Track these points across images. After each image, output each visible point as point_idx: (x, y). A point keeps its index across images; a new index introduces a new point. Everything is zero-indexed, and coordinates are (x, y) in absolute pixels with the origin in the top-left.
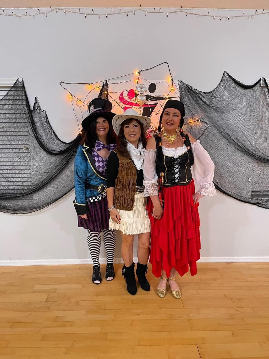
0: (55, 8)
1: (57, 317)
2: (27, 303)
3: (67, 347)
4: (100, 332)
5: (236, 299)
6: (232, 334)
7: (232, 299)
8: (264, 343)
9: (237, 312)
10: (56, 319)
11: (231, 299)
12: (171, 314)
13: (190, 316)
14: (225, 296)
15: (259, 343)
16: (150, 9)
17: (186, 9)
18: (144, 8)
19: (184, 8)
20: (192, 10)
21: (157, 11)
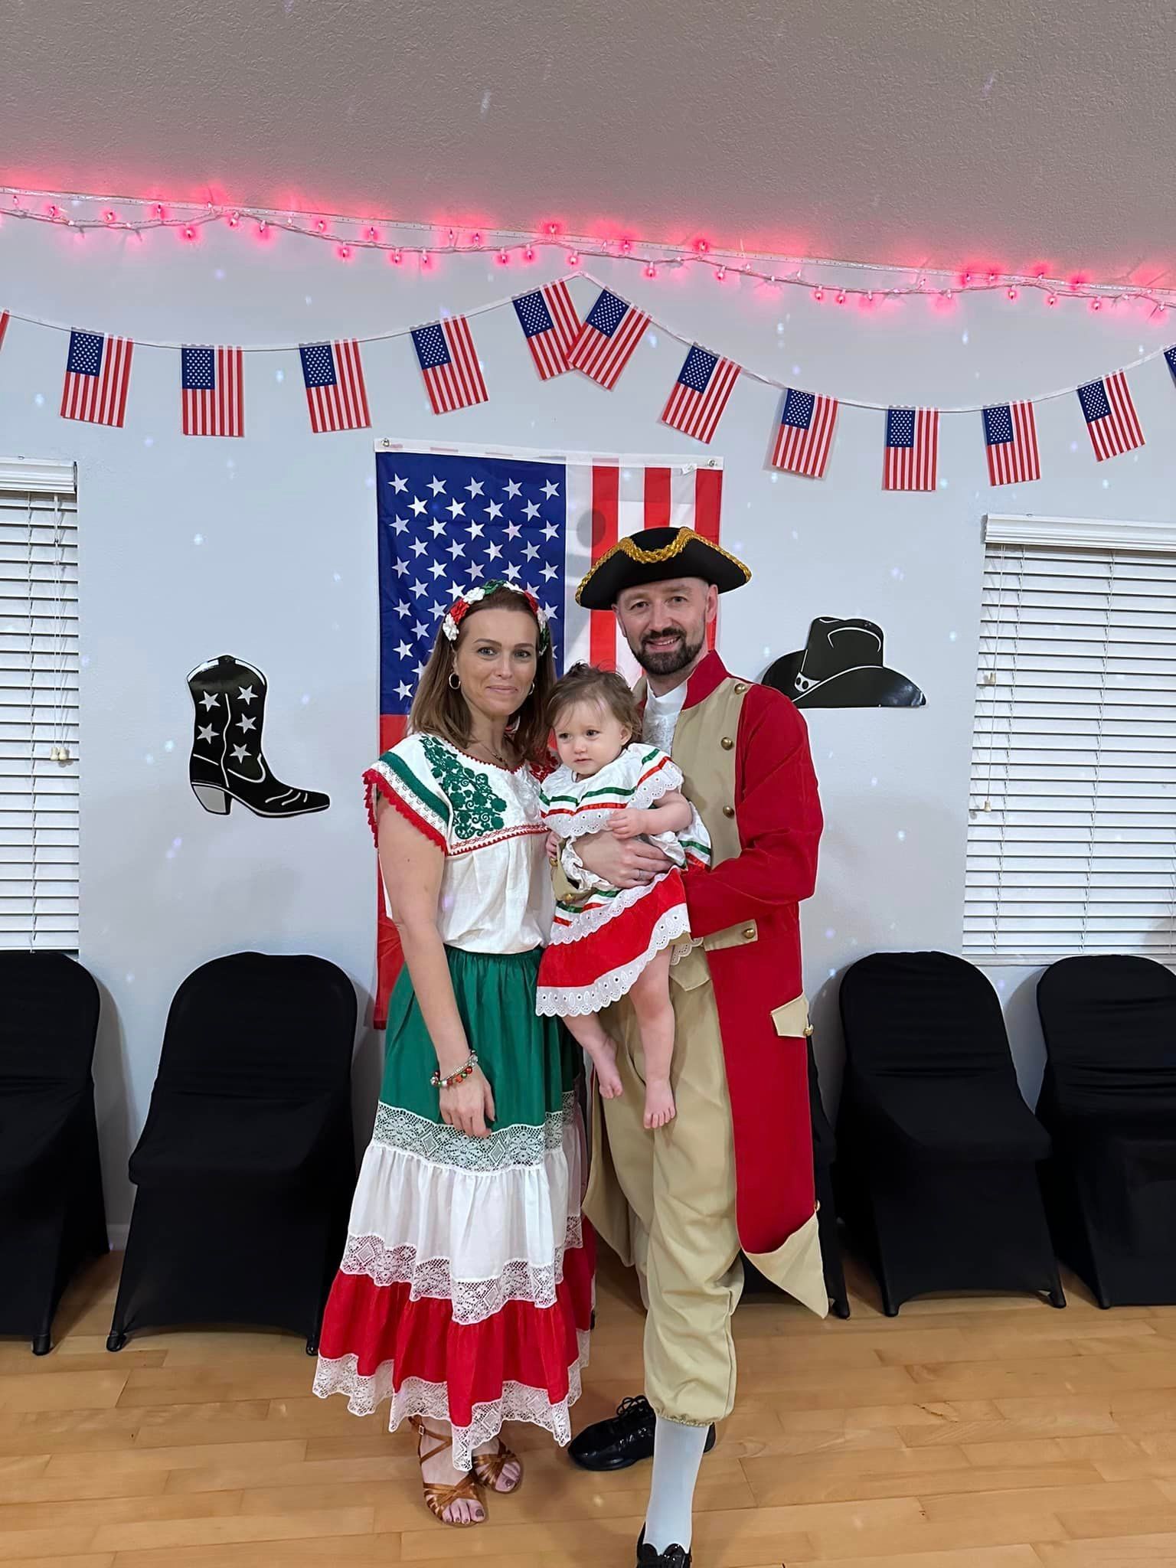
0: (226, 209)
1: (168, 1472)
4: (369, 1532)
6: (923, 1512)
7: (908, 1368)
8: (1054, 1544)
9: (935, 1421)
11: (905, 1366)
14: (879, 1356)
15: (1034, 1545)
16: (589, 244)
17: (720, 252)
18: (566, 239)
19: (713, 251)
20: (740, 258)
21: (614, 250)
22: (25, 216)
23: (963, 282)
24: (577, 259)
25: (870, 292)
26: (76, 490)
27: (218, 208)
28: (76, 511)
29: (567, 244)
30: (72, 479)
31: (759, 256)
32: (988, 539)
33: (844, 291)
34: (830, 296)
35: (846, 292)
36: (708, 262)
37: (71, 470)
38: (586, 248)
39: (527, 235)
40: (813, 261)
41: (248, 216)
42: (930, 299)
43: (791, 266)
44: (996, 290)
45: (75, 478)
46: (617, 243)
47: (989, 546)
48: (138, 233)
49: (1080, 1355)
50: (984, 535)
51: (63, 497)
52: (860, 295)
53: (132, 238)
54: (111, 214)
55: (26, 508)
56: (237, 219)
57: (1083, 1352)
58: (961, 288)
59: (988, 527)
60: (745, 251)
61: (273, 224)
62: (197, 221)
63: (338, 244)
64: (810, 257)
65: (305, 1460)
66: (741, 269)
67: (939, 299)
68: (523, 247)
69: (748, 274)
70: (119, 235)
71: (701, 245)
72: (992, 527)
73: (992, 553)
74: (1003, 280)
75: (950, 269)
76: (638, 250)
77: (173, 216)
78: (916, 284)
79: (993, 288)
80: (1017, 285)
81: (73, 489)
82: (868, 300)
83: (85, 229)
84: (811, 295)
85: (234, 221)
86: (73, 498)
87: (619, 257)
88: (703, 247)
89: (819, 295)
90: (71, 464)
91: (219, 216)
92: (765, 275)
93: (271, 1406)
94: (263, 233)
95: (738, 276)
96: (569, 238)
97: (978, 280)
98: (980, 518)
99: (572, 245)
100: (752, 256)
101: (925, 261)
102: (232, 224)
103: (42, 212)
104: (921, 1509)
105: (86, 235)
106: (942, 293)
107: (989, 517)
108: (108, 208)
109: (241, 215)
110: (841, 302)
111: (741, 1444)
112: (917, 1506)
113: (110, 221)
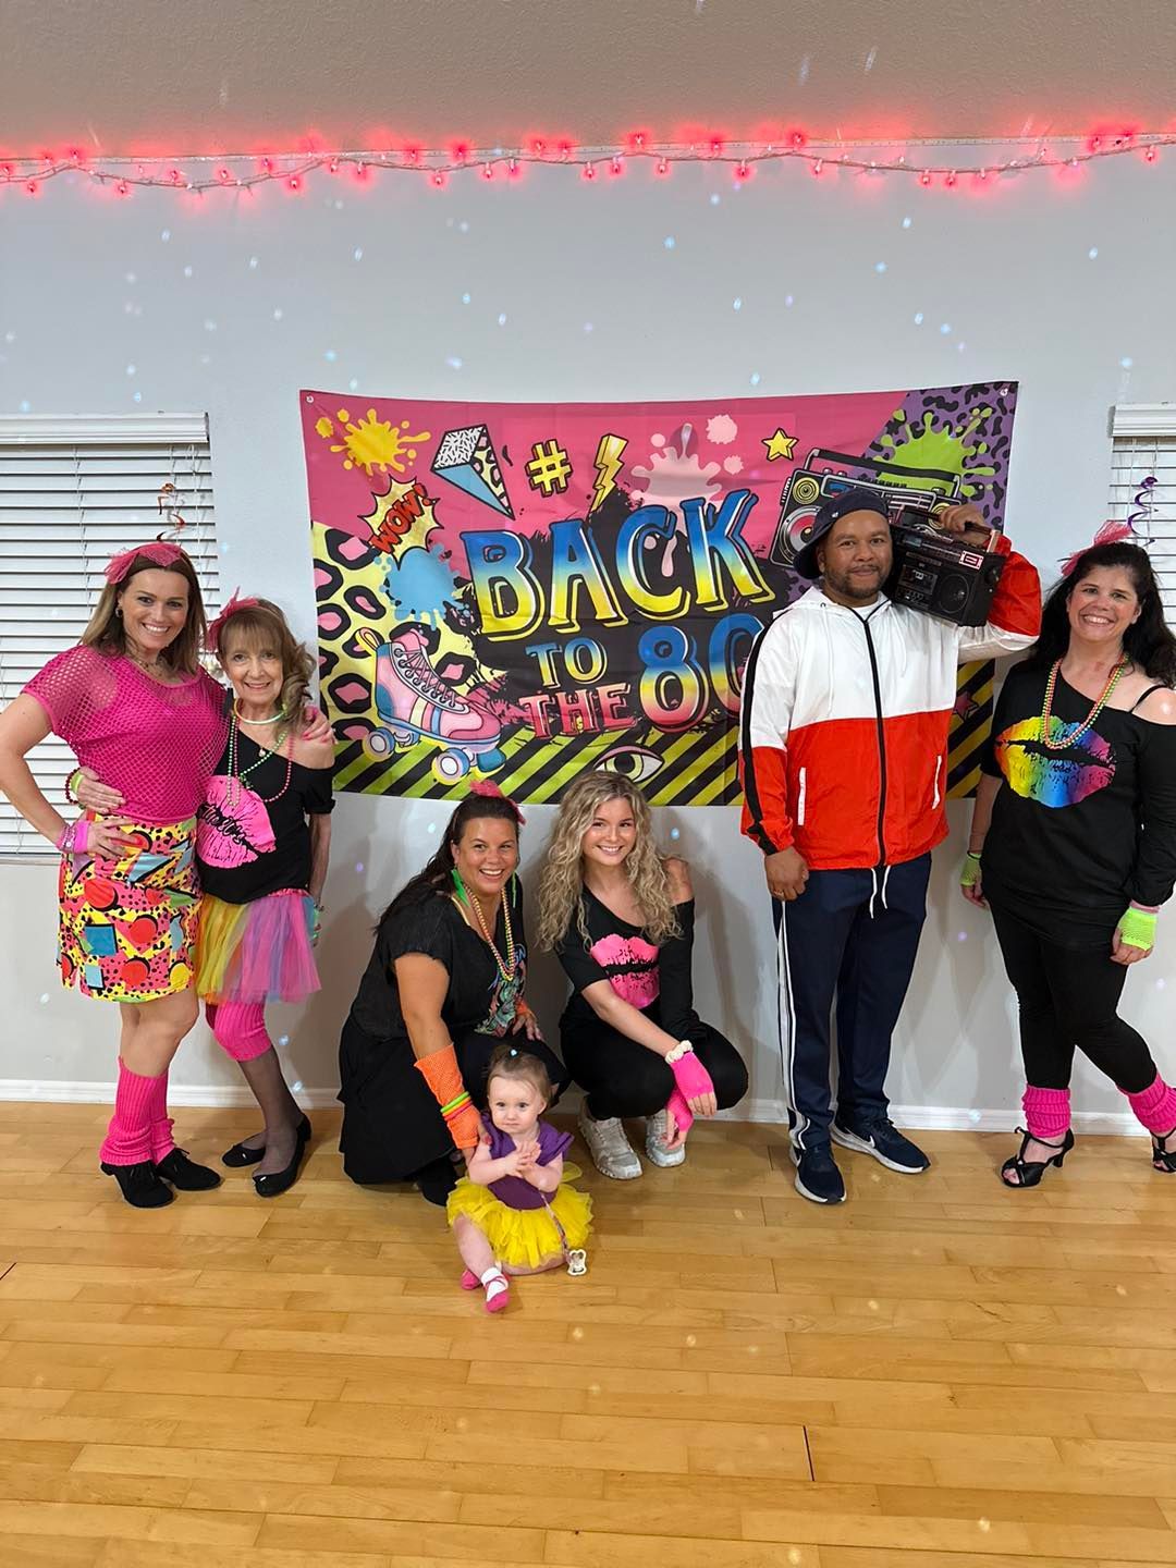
0: (326, 155)
1: (293, 1292)
2: (192, 1240)
3: (317, 1401)
4: (445, 1356)
5: (991, 1269)
6: (952, 1398)
7: (972, 1269)
8: (1077, 1440)
9: (988, 1319)
10: (292, 1300)
11: (971, 1267)
12: (723, 1311)
13: (797, 1321)
14: (947, 1255)
15: (1057, 1440)
16: (676, 150)
17: (817, 143)
18: (653, 148)
19: (810, 143)
20: (838, 147)
21: (705, 153)
22: (151, 183)
23: (1091, 147)
24: (666, 166)
25: (983, 170)
26: (208, 439)
27: (319, 156)
28: (209, 458)
29: (654, 153)
30: (204, 429)
31: (859, 143)
32: (1116, 433)
33: (954, 172)
34: (939, 179)
35: (957, 172)
36: (803, 156)
37: (203, 421)
38: (672, 154)
39: (614, 148)
40: (919, 142)
41: (347, 160)
42: (1052, 171)
43: (894, 149)
44: (1133, 152)
45: (207, 427)
46: (707, 145)
47: (1118, 440)
48: (248, 187)
49: (1160, 1273)
50: (1111, 428)
51: (199, 446)
52: (971, 174)
53: (244, 192)
54: (225, 172)
55: (168, 458)
56: (337, 164)
57: (1162, 1269)
58: (1089, 154)
59: (1116, 419)
60: (843, 139)
61: (369, 164)
62: (300, 171)
63: (431, 172)
64: (916, 137)
65: (403, 1295)
66: (839, 160)
67: (1063, 169)
68: (611, 159)
69: (848, 164)
70: (232, 191)
71: (797, 138)
72: (1122, 419)
73: (1121, 448)
74: (1140, 139)
75: (1077, 135)
76: (728, 151)
77: (279, 167)
78: (1036, 156)
79: (1128, 150)
80: (1156, 144)
81: (205, 438)
82: (980, 178)
83: (203, 189)
84: (917, 180)
85: (334, 167)
86: (206, 446)
87: (709, 159)
88: (799, 140)
89: (926, 179)
90: (203, 416)
91: (319, 164)
92: (865, 163)
93: (383, 1248)
94: (362, 175)
95: (836, 167)
96: (656, 146)
97: (1109, 144)
98: (1108, 410)
99: (659, 153)
100: (852, 143)
101: (1046, 128)
102: (332, 170)
103: (165, 178)
104: (950, 1394)
105: (204, 194)
106: (1067, 163)
107: (1117, 408)
108: (222, 168)
109: (340, 160)
110: (951, 183)
111: (790, 1320)
112: (947, 1392)
113: (224, 181)
